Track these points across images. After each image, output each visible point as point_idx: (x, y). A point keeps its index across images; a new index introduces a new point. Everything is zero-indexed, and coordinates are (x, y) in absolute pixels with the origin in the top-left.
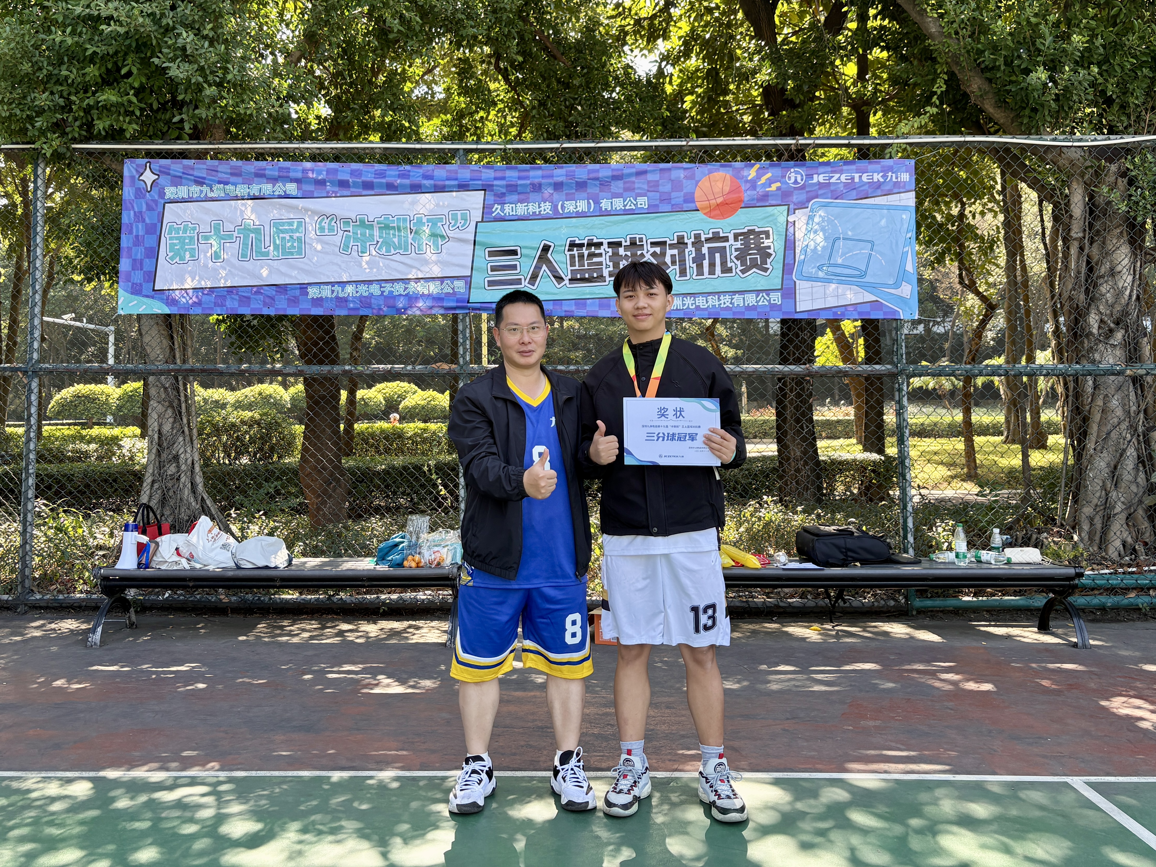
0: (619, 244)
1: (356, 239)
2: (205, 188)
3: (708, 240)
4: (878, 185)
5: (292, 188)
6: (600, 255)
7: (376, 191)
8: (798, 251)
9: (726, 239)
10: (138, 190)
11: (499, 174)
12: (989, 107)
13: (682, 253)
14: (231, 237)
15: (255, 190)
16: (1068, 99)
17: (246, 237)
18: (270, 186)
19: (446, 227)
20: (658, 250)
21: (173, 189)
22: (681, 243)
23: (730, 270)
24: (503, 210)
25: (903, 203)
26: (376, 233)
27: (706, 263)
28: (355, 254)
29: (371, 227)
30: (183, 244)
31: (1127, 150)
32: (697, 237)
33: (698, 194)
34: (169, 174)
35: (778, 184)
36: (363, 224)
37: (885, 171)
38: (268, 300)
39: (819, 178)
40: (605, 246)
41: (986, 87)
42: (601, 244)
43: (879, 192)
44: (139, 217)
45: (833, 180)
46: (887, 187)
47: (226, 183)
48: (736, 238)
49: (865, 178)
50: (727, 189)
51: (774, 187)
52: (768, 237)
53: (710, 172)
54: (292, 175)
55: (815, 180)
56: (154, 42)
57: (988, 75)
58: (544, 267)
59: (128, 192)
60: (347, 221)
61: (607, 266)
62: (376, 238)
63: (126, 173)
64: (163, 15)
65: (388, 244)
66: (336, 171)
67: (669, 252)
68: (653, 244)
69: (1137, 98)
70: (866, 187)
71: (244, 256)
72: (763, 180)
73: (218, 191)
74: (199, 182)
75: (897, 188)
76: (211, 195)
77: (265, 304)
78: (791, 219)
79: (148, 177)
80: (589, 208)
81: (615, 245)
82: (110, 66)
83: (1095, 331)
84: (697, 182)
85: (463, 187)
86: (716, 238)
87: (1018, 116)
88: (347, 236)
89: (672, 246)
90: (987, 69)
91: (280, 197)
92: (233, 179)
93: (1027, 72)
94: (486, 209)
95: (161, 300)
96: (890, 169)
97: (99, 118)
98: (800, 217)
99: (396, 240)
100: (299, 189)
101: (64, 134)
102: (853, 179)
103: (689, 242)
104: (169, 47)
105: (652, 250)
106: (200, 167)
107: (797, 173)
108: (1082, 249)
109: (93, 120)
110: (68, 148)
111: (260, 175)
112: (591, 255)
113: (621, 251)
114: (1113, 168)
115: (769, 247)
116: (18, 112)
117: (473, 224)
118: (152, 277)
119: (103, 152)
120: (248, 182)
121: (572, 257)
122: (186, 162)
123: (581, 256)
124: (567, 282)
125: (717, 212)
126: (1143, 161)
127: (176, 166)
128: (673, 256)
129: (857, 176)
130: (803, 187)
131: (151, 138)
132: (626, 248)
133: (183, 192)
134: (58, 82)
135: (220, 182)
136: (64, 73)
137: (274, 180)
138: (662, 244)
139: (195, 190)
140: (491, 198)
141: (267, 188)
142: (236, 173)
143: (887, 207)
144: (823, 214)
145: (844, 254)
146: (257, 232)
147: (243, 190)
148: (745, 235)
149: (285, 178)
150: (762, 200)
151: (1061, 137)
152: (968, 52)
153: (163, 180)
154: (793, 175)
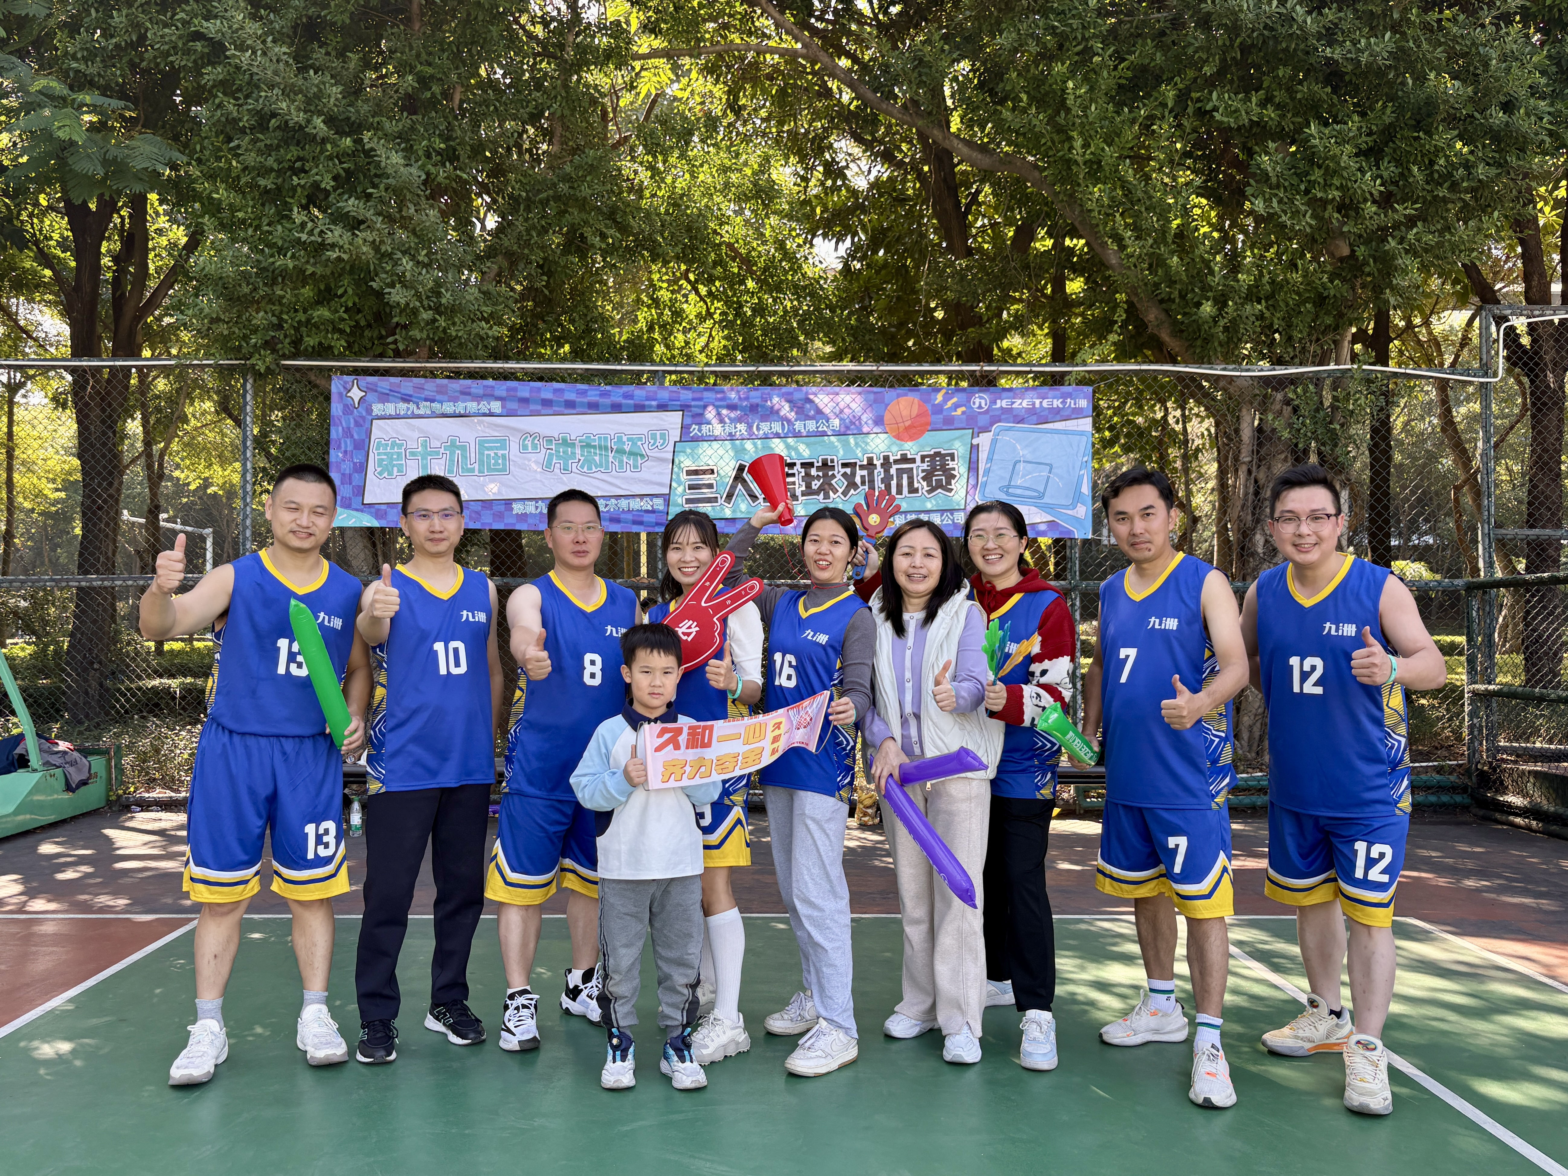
0: (811, 465)
1: (559, 458)
2: (412, 406)
3: (896, 462)
4: (1058, 411)
5: (496, 406)
6: (793, 475)
7: (578, 410)
8: (981, 472)
9: (913, 461)
11: (698, 395)
12: (1165, 336)
13: (871, 474)
14: (438, 453)
15: (460, 407)
16: (1237, 332)
17: (452, 453)
18: (475, 404)
19: (646, 446)
20: (848, 470)
21: (380, 406)
22: (871, 464)
23: (916, 491)
24: (700, 430)
25: (1080, 428)
26: (578, 451)
27: (894, 483)
28: (557, 471)
29: (573, 445)
30: (392, 459)
31: (1293, 380)
32: (886, 458)
33: (887, 417)
34: (375, 391)
35: (963, 409)
36: (565, 443)
37: (1064, 396)
38: (474, 515)
39: (1002, 403)
40: (798, 466)
41: (1163, 316)
42: (794, 464)
43: (1058, 417)
44: (348, 432)
45: (1015, 406)
46: (1066, 413)
47: (433, 401)
48: (923, 461)
49: (1045, 404)
50: (915, 412)
51: (959, 411)
52: (953, 460)
53: (898, 396)
54: (497, 393)
55: (998, 405)
57: (1164, 305)
58: (740, 486)
59: (336, 408)
60: (549, 440)
61: (800, 486)
62: (578, 456)
63: (334, 389)
65: (589, 462)
66: (539, 389)
67: (859, 473)
68: (844, 465)
69: (1301, 332)
70: (1046, 413)
72: (949, 404)
73: (425, 408)
74: (406, 399)
75: (1077, 413)
76: (416, 412)
77: (472, 520)
78: (975, 442)
79: (356, 394)
80: (783, 429)
81: (807, 465)
82: (323, 286)
83: (1260, 550)
84: (888, 405)
85: (663, 407)
86: (904, 459)
87: (1191, 346)
88: (550, 454)
89: (862, 467)
90: (1162, 301)
91: (485, 415)
92: (438, 397)
93: (1199, 305)
94: (685, 428)
95: (370, 513)
96: (1070, 395)
97: (307, 336)
98: (984, 440)
99: (597, 458)
100: (503, 407)
101: (274, 351)
102: (1034, 404)
103: (878, 463)
105: (843, 471)
106: (407, 385)
107: (980, 397)
108: (1249, 472)
109: (302, 336)
110: (278, 365)
111: (466, 393)
113: (813, 472)
114: (1279, 396)
115: (954, 469)
117: (672, 444)
118: (361, 491)
119: (311, 368)
120: (455, 400)
122: (393, 379)
125: (905, 434)
126: (1305, 391)
127: (383, 383)
128: (863, 477)
130: (987, 412)
131: (358, 355)
132: (818, 469)
133: (390, 408)
134: (271, 302)
135: (426, 400)
137: (478, 398)
138: (852, 465)
139: (402, 407)
140: (688, 419)
141: (472, 406)
142: (441, 391)
143: (1065, 432)
144: (1006, 437)
145: (1023, 476)
146: (463, 448)
147: (448, 408)
148: (933, 457)
149: (490, 396)
150: (949, 424)
151: (1231, 367)
152: (1146, 284)
153: (371, 397)
154: (977, 401)
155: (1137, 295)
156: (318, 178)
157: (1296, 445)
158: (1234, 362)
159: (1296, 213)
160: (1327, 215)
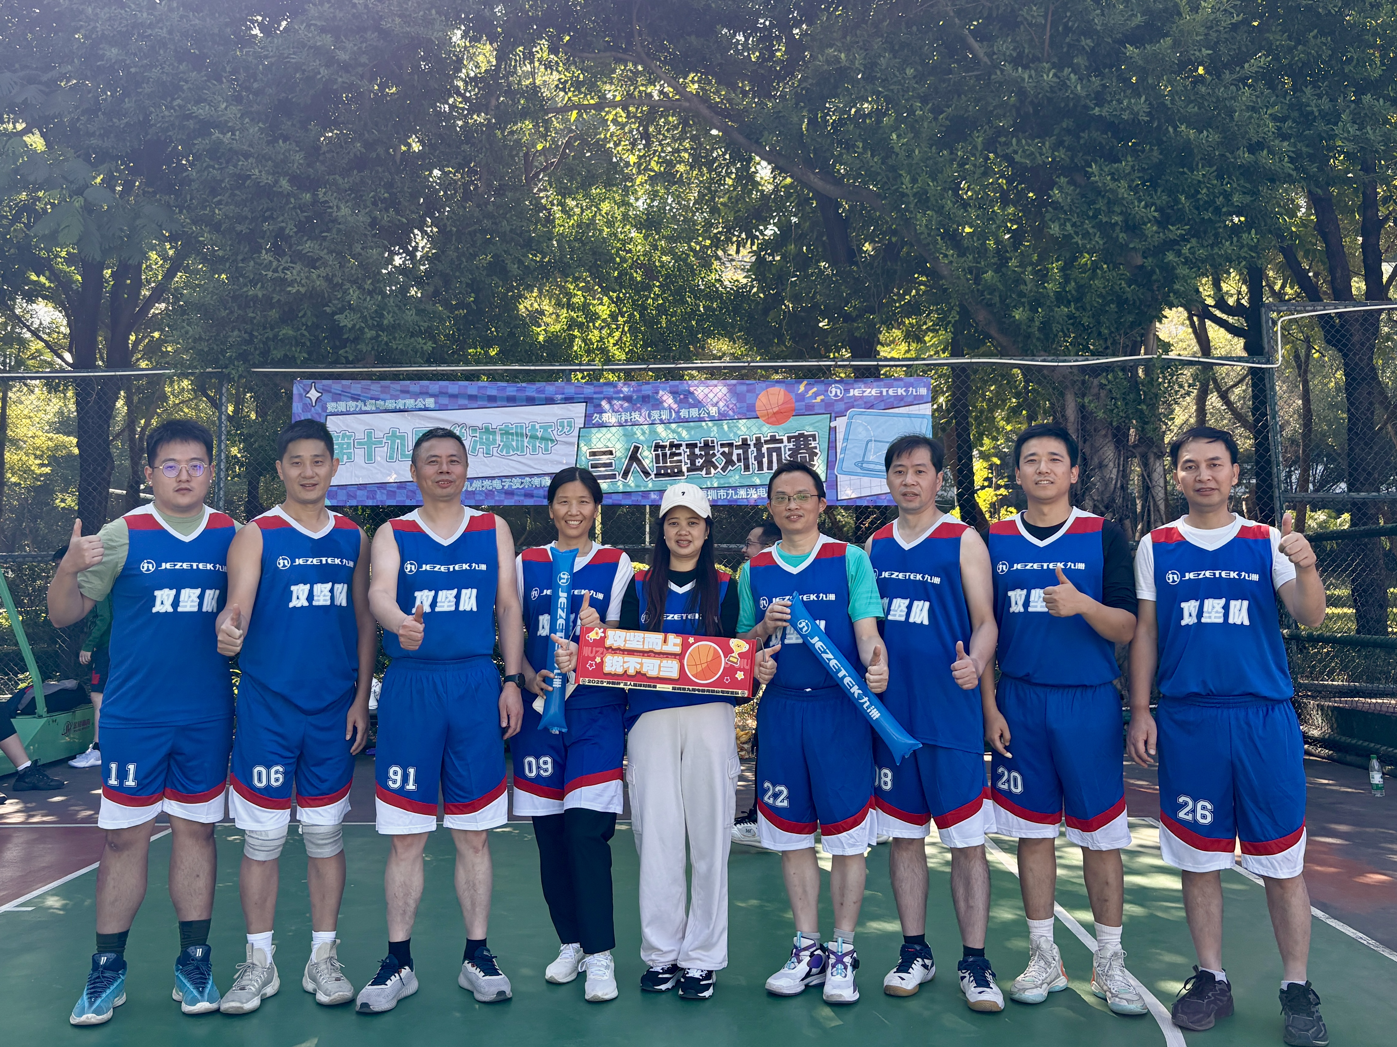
0: (695, 445)
1: (482, 443)
2: (360, 404)
3: (766, 442)
4: (901, 398)
5: (430, 402)
6: (680, 454)
7: (499, 403)
8: (839, 451)
9: (781, 441)
10: (305, 405)
11: (598, 389)
12: (994, 333)
13: (745, 452)
14: (381, 442)
15: (400, 404)
17: (393, 442)
18: (412, 401)
19: (555, 432)
20: (726, 450)
21: (334, 404)
22: (745, 444)
24: (600, 419)
25: (921, 412)
26: (498, 438)
27: (765, 460)
28: (480, 455)
29: (494, 433)
32: (758, 439)
33: (758, 405)
34: (330, 392)
35: (822, 397)
36: (487, 431)
37: (907, 386)
38: (410, 494)
39: (855, 392)
40: (684, 447)
42: (681, 445)
43: (902, 404)
45: (865, 394)
46: (910, 399)
47: (377, 399)
48: (789, 441)
49: (891, 392)
50: (781, 402)
51: (819, 399)
52: (815, 440)
53: (767, 388)
54: (431, 391)
55: (851, 394)
56: (326, 295)
57: (989, 309)
58: (635, 464)
59: (297, 405)
60: (474, 428)
61: (686, 463)
62: (498, 442)
63: (295, 391)
64: (334, 275)
65: (507, 447)
66: (466, 387)
67: (736, 452)
68: (722, 445)
70: (892, 400)
71: (391, 458)
73: (371, 405)
74: (355, 398)
75: (918, 400)
76: (364, 408)
77: (408, 497)
78: (833, 424)
79: (313, 394)
80: (671, 416)
81: (692, 446)
82: (286, 309)
84: (758, 395)
85: (569, 400)
86: (773, 440)
88: (475, 441)
89: (738, 447)
90: (987, 305)
91: (421, 410)
92: (382, 396)
94: (588, 417)
96: (911, 385)
97: (275, 349)
98: (840, 423)
99: (514, 443)
100: (435, 403)
101: (247, 361)
102: (881, 392)
103: (752, 443)
104: (338, 299)
105: (721, 450)
106: (356, 387)
107: (836, 387)
109: (269, 348)
111: (405, 392)
112: (673, 455)
113: (697, 451)
115: (816, 448)
116: (215, 348)
117: (577, 430)
119: (276, 374)
120: (395, 398)
121: (657, 456)
122: (344, 382)
123: (664, 455)
124: (653, 476)
125: (774, 419)
127: (337, 386)
128: (738, 455)
129: (884, 390)
131: (317, 363)
132: (701, 449)
133: (342, 406)
134: (244, 322)
135: (372, 399)
136: (251, 315)
137: (416, 396)
138: (731, 445)
139: (352, 405)
140: (591, 409)
141: (410, 403)
142: (385, 390)
143: (909, 416)
144: (858, 420)
145: (874, 453)
146: (402, 438)
147: (390, 404)
148: (797, 438)
149: (425, 393)
150: (809, 410)
151: (1050, 358)
153: (326, 397)
154: (834, 390)
155: (966, 299)
158: (1053, 355)
160: (1114, 235)
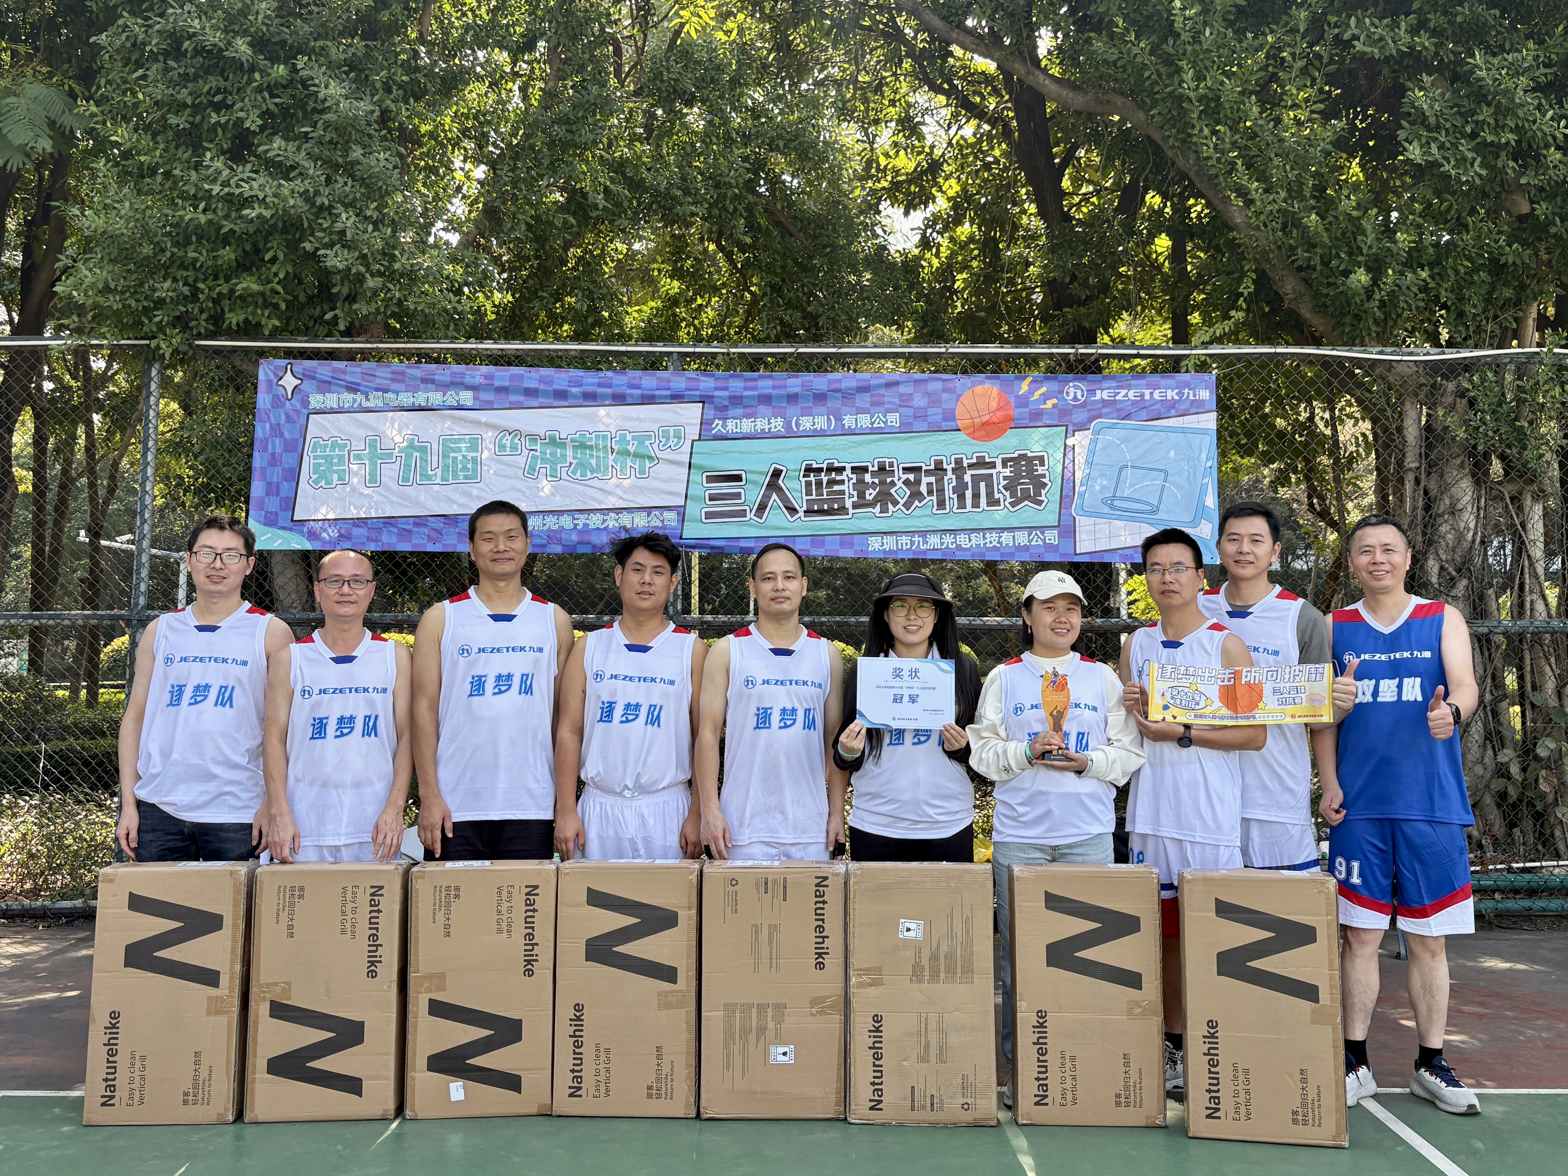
0: (865, 469)
1: (544, 460)
2: (359, 397)
3: (971, 466)
4: (1173, 404)
5: (466, 398)
6: (842, 482)
7: (571, 402)
8: (1078, 480)
9: (993, 465)
10: (276, 397)
11: (720, 384)
12: (1306, 313)
13: (940, 481)
14: (390, 456)
15: (421, 399)
16: (1396, 306)
17: (409, 456)
18: (439, 395)
19: (655, 446)
20: (911, 477)
21: (319, 397)
22: (939, 469)
23: (997, 503)
24: (724, 426)
25: (1201, 426)
26: (569, 452)
27: (969, 494)
28: (542, 478)
29: (563, 445)
30: (330, 464)
31: (1467, 366)
32: (959, 462)
33: (959, 411)
34: (314, 378)
35: (1055, 401)
36: (554, 442)
37: (1180, 387)
38: (434, 535)
39: (1103, 394)
40: (848, 471)
41: (1301, 288)
42: (843, 469)
43: (1173, 412)
44: (277, 430)
45: (1119, 397)
46: (1183, 407)
47: (386, 391)
48: (1004, 465)
49: (1156, 395)
50: (994, 405)
51: (1049, 404)
52: (1042, 464)
53: (974, 384)
54: (468, 380)
55: (1098, 397)
56: (306, 225)
57: (1302, 275)
58: (774, 496)
59: (263, 400)
60: (533, 437)
61: (851, 496)
62: (569, 459)
63: (261, 376)
64: (317, 193)
65: (583, 466)
66: (521, 377)
67: (925, 480)
68: (906, 470)
69: (1475, 306)
70: (1158, 406)
71: (406, 479)
72: (1037, 395)
73: (375, 400)
74: (353, 388)
75: (1197, 407)
76: (366, 404)
77: (430, 538)
78: (1070, 442)
79: (289, 382)
80: (829, 425)
81: (860, 470)
82: (248, 248)
83: (1434, 580)
84: (959, 396)
85: (677, 398)
86: (981, 463)
87: (1339, 324)
88: (533, 457)
89: (928, 473)
90: (1300, 269)
91: (452, 408)
92: (394, 386)
93: (1347, 273)
94: (705, 423)
95: (301, 533)
96: (1187, 385)
97: (230, 311)
98: (1080, 440)
99: (593, 462)
100: (475, 399)
101: (185, 328)
102: (1142, 395)
103: (949, 468)
104: (324, 230)
105: (904, 477)
106: (354, 371)
107: (1075, 387)
108: (1417, 481)
109: (223, 311)
110: (190, 345)
111: (427, 381)
112: (831, 483)
113: (868, 478)
114: (1451, 386)
115: (1044, 476)
116: (133, 304)
117: (688, 443)
118: (291, 504)
119: (234, 349)
120: (414, 390)
121: (808, 484)
122: (336, 364)
123: (819, 484)
124: (801, 514)
125: (983, 433)
126: (1483, 379)
127: (324, 369)
128: (929, 484)
129: (1147, 393)
130: (1084, 405)
131: (294, 334)
132: (874, 475)
133: (331, 400)
134: (183, 266)
135: (377, 390)
136: (192, 255)
137: (444, 387)
138: (916, 470)
139: (347, 398)
140: (710, 412)
141: (436, 398)
142: (398, 378)
143: (1184, 431)
144: (1108, 436)
145: (1132, 485)
146: (423, 450)
147: (406, 399)
148: (1015, 460)
149: (459, 384)
150: (1035, 419)
151: (1389, 350)
152: (1279, 248)
153: (307, 386)
154: (1072, 390)
155: (1268, 261)
156: (241, 114)
157: (1475, 447)
158: (1393, 345)
159: (1462, 161)
160: (1500, 164)
